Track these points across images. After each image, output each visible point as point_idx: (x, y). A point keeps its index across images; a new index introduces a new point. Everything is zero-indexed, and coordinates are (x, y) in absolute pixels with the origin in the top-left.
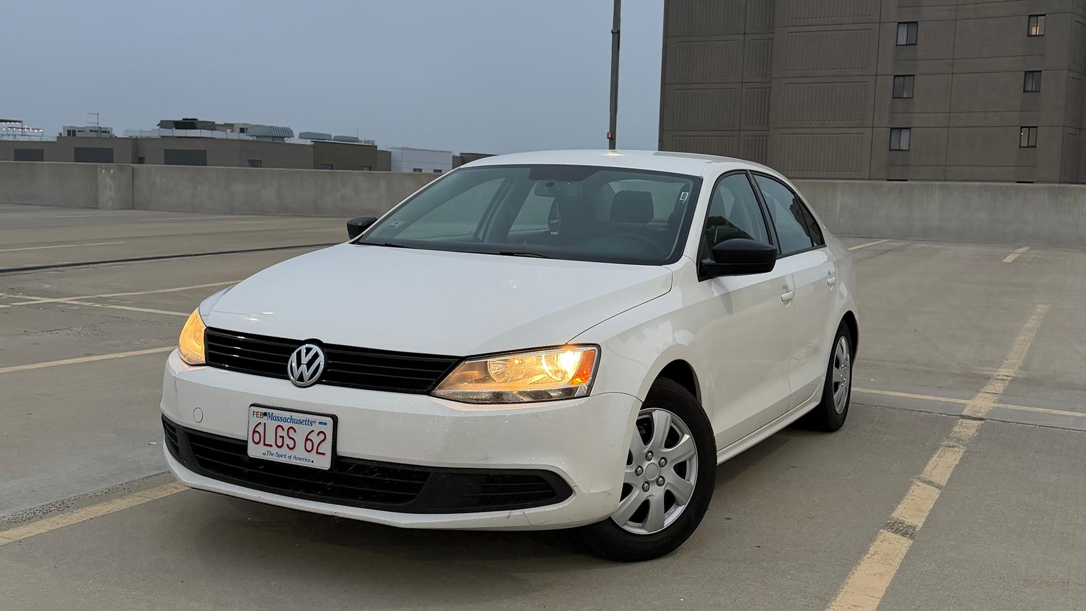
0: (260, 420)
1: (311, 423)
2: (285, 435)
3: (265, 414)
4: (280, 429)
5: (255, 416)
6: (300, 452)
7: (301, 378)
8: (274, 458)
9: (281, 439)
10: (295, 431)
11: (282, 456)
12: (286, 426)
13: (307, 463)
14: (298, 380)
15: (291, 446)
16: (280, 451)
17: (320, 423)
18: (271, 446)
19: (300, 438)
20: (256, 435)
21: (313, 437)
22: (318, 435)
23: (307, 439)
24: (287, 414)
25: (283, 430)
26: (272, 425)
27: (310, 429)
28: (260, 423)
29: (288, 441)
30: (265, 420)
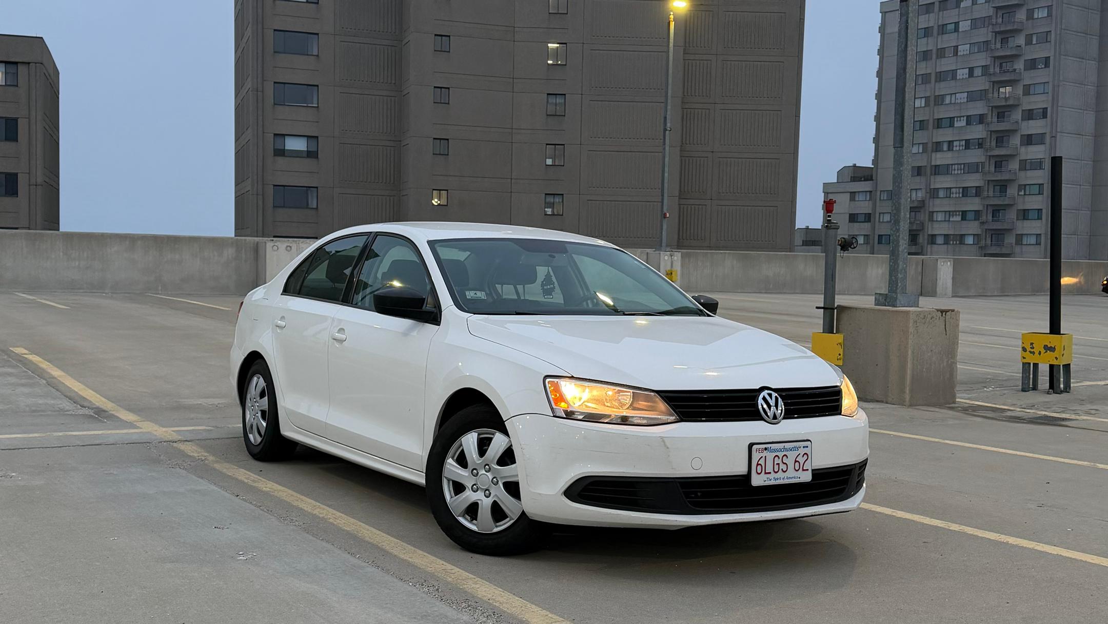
0: (761, 455)
1: (797, 448)
2: (780, 461)
3: (766, 449)
4: (776, 458)
5: (758, 452)
6: (791, 473)
7: (775, 417)
8: (773, 482)
9: (778, 466)
10: (787, 457)
11: (777, 479)
12: (781, 454)
13: (797, 480)
14: (773, 419)
15: (785, 470)
16: (777, 476)
17: (804, 447)
18: (770, 473)
19: (790, 461)
20: (759, 467)
21: (800, 459)
22: (803, 456)
23: (796, 461)
24: (781, 445)
25: (779, 458)
26: (770, 456)
27: (797, 453)
28: (762, 457)
29: (783, 467)
30: (765, 453)
